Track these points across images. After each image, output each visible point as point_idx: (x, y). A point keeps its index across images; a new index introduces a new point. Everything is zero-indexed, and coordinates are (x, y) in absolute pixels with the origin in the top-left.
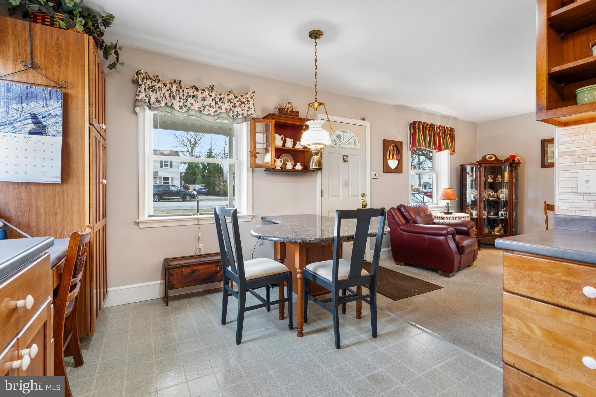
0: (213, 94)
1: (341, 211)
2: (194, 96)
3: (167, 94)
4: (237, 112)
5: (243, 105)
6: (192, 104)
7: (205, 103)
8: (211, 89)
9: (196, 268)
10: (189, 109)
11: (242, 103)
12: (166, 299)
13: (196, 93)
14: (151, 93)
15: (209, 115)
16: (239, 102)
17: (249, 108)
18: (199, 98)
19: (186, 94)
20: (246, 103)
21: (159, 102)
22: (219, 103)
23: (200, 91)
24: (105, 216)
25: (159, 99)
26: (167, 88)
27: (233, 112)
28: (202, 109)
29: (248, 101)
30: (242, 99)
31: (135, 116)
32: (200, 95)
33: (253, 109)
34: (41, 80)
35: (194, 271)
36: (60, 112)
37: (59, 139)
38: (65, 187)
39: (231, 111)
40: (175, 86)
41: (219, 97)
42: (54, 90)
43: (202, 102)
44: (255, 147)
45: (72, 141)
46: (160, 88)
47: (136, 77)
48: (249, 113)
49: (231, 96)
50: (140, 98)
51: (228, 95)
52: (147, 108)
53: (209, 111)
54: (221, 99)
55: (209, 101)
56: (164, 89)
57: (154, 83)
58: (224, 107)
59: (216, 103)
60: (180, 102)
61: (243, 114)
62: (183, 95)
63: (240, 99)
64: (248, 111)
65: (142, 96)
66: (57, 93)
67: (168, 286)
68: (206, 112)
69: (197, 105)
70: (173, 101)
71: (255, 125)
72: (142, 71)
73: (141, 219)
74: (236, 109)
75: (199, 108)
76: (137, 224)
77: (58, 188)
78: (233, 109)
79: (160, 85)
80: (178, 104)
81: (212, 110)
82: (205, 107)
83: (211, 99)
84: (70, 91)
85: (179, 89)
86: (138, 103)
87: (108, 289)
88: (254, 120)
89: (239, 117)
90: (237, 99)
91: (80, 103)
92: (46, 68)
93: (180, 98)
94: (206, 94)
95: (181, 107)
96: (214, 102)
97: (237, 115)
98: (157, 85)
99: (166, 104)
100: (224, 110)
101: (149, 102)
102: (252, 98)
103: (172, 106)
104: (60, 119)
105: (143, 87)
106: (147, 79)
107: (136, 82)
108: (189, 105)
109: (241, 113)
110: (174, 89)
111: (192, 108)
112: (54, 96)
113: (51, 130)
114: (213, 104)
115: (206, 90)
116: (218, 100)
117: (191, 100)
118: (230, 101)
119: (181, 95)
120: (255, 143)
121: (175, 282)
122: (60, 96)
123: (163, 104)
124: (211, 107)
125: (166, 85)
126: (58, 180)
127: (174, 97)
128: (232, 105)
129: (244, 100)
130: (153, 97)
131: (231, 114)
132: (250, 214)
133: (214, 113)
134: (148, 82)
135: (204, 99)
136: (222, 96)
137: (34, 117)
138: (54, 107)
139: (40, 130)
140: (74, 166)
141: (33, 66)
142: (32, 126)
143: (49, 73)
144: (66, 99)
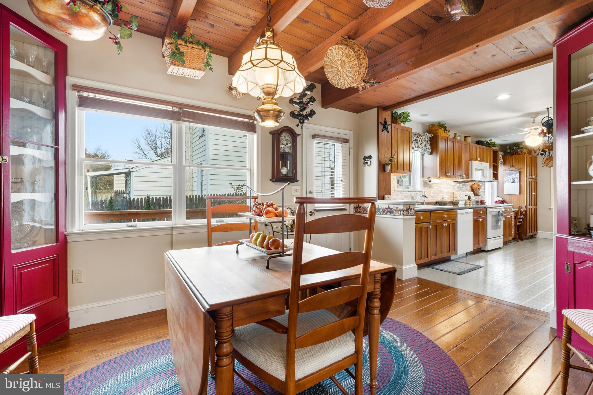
24: (536, 205)
34: (514, 169)
36: (519, 176)
37: (519, 183)
38: (520, 195)
42: (517, 171)
45: (522, 183)
66: (518, 172)
73: (552, 207)
76: (550, 209)
77: (518, 196)
84: (521, 170)
87: (538, 231)
91: (524, 173)
92: (515, 166)
104: (519, 178)
113: (516, 181)
122: (519, 172)
126: (518, 194)
137: (513, 179)
138: (518, 175)
139: (514, 181)
140: (523, 190)
141: (512, 166)
142: (512, 181)
143: (516, 167)
144: (520, 172)
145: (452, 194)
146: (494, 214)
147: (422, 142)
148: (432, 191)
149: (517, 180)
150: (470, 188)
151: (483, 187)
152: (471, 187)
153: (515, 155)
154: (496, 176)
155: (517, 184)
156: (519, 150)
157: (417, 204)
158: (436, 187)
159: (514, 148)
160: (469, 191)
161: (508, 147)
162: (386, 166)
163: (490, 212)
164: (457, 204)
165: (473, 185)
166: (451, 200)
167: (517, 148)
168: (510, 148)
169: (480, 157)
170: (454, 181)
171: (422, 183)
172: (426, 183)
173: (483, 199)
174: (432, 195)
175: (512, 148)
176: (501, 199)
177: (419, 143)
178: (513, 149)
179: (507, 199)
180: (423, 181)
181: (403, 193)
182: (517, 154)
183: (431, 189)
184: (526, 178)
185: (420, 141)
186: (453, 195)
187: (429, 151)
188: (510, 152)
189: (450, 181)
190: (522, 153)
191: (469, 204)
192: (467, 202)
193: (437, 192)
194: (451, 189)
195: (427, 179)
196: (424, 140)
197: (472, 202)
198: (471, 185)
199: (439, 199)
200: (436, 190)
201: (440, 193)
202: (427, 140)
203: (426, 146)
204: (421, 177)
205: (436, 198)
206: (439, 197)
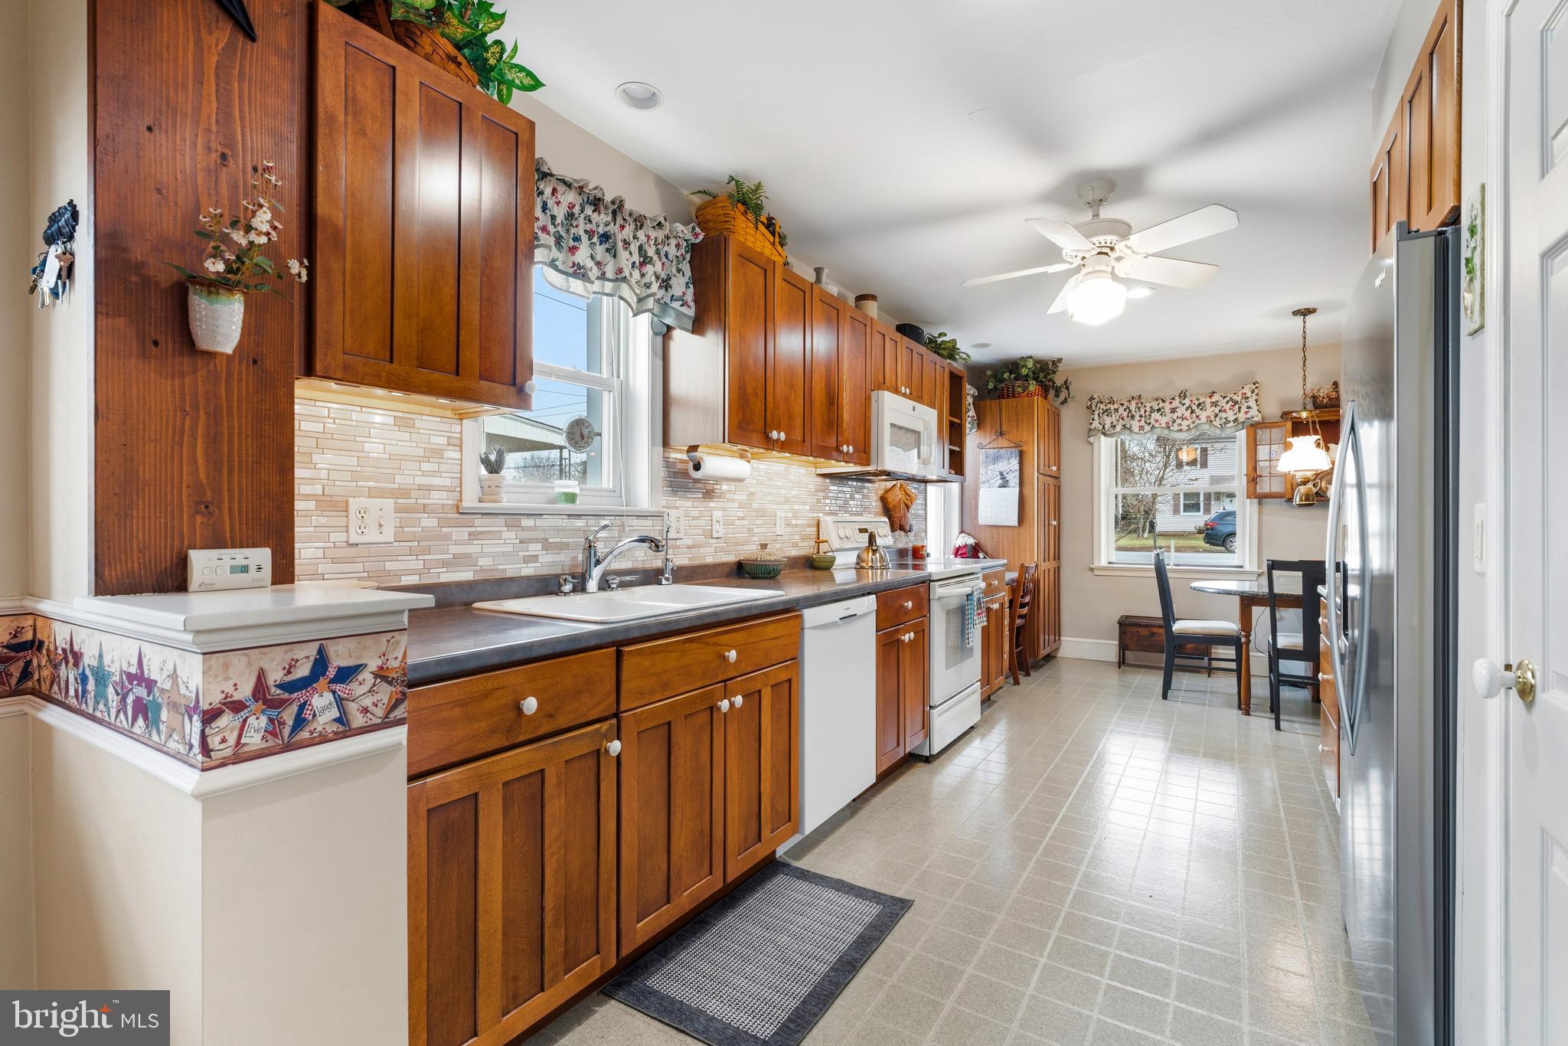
0: (1187, 402)
1: (1273, 561)
2: (1159, 410)
3: (1125, 414)
4: (1226, 418)
5: (1237, 406)
6: (1157, 421)
7: (1175, 416)
8: (1183, 395)
9: (1155, 630)
10: (1153, 427)
11: (1236, 403)
12: (1122, 662)
13: (1162, 405)
14: (1106, 417)
15: (1181, 430)
16: (1231, 403)
17: (1248, 408)
18: (1167, 410)
19: (1148, 409)
20: (1244, 400)
21: (1114, 427)
22: (1197, 411)
23: (1168, 402)
24: (1059, 558)
25: (1115, 423)
26: (1125, 407)
27: (1221, 419)
28: (1171, 423)
29: (1248, 398)
30: (1235, 398)
31: (1089, 447)
32: (1167, 407)
33: (1255, 408)
34: (1006, 443)
35: (1154, 634)
36: (1017, 467)
37: (1017, 489)
38: (1020, 529)
39: (1218, 418)
40: (1133, 403)
41: (1197, 403)
42: (1014, 450)
43: (1170, 415)
44: (1255, 468)
45: (1026, 491)
46: (1116, 410)
47: (1089, 403)
48: (1249, 416)
49: (1216, 398)
50: (1092, 427)
51: (1211, 397)
52: (1103, 436)
53: (1180, 425)
54: (1199, 404)
55: (1181, 411)
56: (1121, 410)
57: (1109, 406)
58: (1203, 416)
59: (1193, 412)
60: (1140, 421)
61: (1236, 419)
62: (1145, 411)
63: (1231, 399)
64: (1246, 413)
65: (1096, 424)
66: (1015, 451)
67: (1123, 647)
68: (1176, 427)
69: (1164, 420)
70: (1132, 422)
71: (1255, 434)
72: (1095, 396)
73: (1096, 564)
74: (1224, 415)
75: (1167, 423)
76: (1092, 570)
77: (1016, 530)
78: (1220, 415)
79: (1116, 406)
80: (1138, 424)
81: (1185, 423)
82: (1174, 421)
83: (1185, 407)
84: (1024, 448)
85: (1140, 405)
86: (1092, 433)
87: (1062, 638)
88: (1254, 428)
89: (1228, 425)
90: (1226, 399)
91: (1031, 456)
92: (1009, 433)
93: (1141, 416)
94: (1176, 403)
95: (1142, 428)
96: (1189, 411)
97: (1225, 423)
98: (1112, 407)
99: (1124, 426)
100: (1203, 419)
101: (1104, 428)
102: (1253, 392)
103: (1130, 429)
104: (1018, 473)
105: (1096, 413)
106: (1101, 402)
107: (1089, 407)
108: (1153, 422)
109: (1232, 418)
110: (1133, 407)
111: (1157, 425)
112: (1013, 455)
113: (1011, 483)
114: (1187, 414)
115: (1177, 398)
116: (1194, 407)
117: (1156, 416)
118: (1215, 404)
119: (1142, 412)
120: (1256, 461)
121: (1128, 642)
122: (1018, 453)
123: (1118, 428)
124: (1183, 419)
125: (1122, 405)
126: (1016, 523)
127: (1133, 417)
128: (1218, 408)
129: (1238, 399)
130: (1108, 421)
131: (1217, 423)
132: (1255, 569)
133: (1188, 426)
134: (1102, 406)
135: (1173, 410)
136: (1201, 401)
137: (1001, 474)
138: (1014, 464)
139: (1005, 484)
140: (1027, 511)
141: (1001, 434)
142: (1000, 481)
143: (1011, 437)
144: (1021, 455)
145: (810, 526)
146: (954, 604)
147: (646, 260)
148: (717, 514)
149: (1013, 478)
150: (880, 504)
151: (920, 501)
152: (883, 499)
153: (1008, 397)
154: (957, 462)
155: (1013, 491)
156: (1018, 383)
157: (617, 581)
158: (741, 497)
159: (1006, 375)
160: (876, 514)
161: (989, 373)
162: (200, 304)
163: (940, 598)
164: (828, 568)
165: (887, 491)
166: (805, 549)
167: (1013, 376)
168: (995, 376)
169: (909, 385)
170: (819, 471)
171: (662, 473)
172: (685, 474)
173: (919, 544)
174: (719, 530)
175: (999, 375)
176: (971, 541)
177: (626, 259)
178: (1002, 381)
179: (987, 543)
180: (668, 464)
181: (526, 522)
182: (1014, 397)
183: (712, 504)
184: (1036, 474)
185: (634, 247)
186: (815, 529)
187: (684, 309)
188: (996, 388)
189: (803, 471)
190: (1026, 392)
191: (872, 567)
192: (864, 556)
193: (740, 519)
194: (804, 503)
195: (684, 456)
196: (658, 252)
197: (881, 557)
198: (881, 492)
199: (748, 551)
200: (736, 505)
201: (757, 522)
202: (672, 251)
203: (666, 285)
204: (653, 443)
205: (737, 544)
206: (755, 539)
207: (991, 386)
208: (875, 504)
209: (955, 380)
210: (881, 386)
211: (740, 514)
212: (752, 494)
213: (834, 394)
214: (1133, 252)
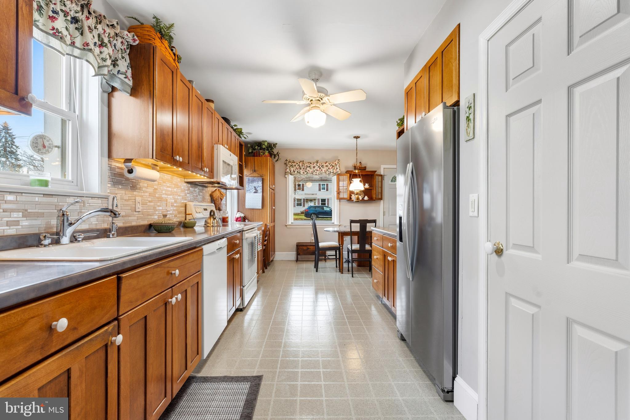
0: (318, 164)
1: (352, 220)
2: (309, 167)
3: (298, 167)
4: (330, 171)
5: (333, 167)
6: (309, 171)
7: (314, 169)
8: (317, 162)
9: (309, 247)
10: (307, 173)
11: (333, 166)
12: (297, 260)
13: (310, 165)
14: (291, 168)
15: (316, 175)
16: (332, 166)
17: (337, 168)
18: (312, 167)
19: (306, 166)
20: (335, 166)
21: (294, 172)
22: (321, 168)
23: (312, 164)
24: (274, 221)
25: (295, 170)
26: (298, 164)
27: (329, 171)
28: (313, 172)
29: (336, 165)
30: (333, 164)
31: (285, 179)
32: (312, 166)
33: (339, 169)
34: (257, 175)
35: (308, 248)
36: (261, 185)
38: (263, 210)
40: (301, 163)
41: (321, 165)
42: (260, 178)
43: (313, 169)
44: (339, 189)
45: (265, 195)
46: (295, 165)
47: (286, 162)
48: (337, 171)
49: (327, 164)
50: (287, 171)
51: (326, 163)
52: (290, 175)
53: (316, 173)
54: (322, 166)
55: (317, 168)
56: (297, 166)
57: (293, 164)
58: (323, 170)
59: (320, 168)
60: (303, 170)
61: (333, 172)
62: (305, 167)
63: (332, 165)
64: (336, 170)
65: (288, 170)
67: (298, 254)
68: (315, 173)
69: (311, 170)
70: (300, 170)
71: (339, 177)
72: (288, 159)
73: (288, 224)
74: (330, 170)
75: (312, 172)
76: (286, 226)
77: (261, 210)
78: (328, 170)
79: (295, 164)
80: (303, 171)
81: (318, 172)
82: (314, 171)
83: (317, 166)
84: (264, 178)
85: (303, 164)
86: (286, 173)
87: (275, 253)
88: (339, 175)
89: (331, 174)
90: (331, 165)
91: (267, 181)
92: (258, 171)
93: (303, 168)
94: (315, 165)
95: (304, 173)
96: (319, 168)
97: (330, 173)
98: (294, 164)
99: (297, 172)
100: (323, 171)
101: (291, 172)
102: (338, 163)
103: (300, 173)
104: (261, 187)
105: (288, 166)
106: (290, 162)
107: (286, 164)
108: (307, 171)
109: (332, 172)
110: (301, 165)
111: (309, 172)
112: (260, 180)
114: (318, 169)
115: (315, 163)
116: (321, 167)
117: (308, 169)
118: (327, 166)
119: (304, 167)
120: (339, 187)
121: (300, 252)
123: (296, 172)
124: (317, 170)
125: (297, 164)
126: (261, 208)
127: (301, 168)
128: (327, 168)
129: (334, 165)
130: (292, 169)
131: (327, 173)
132: (338, 224)
133: (319, 173)
134: (290, 163)
135: (314, 167)
136: (323, 165)
137: (255, 187)
138: (260, 184)
139: (256, 192)
140: (265, 202)
141: (255, 171)
142: (254, 191)
144: (263, 180)
145: (182, 207)
146: (249, 241)
147: (103, 44)
148: (138, 199)
149: (260, 190)
150: (210, 198)
151: (225, 198)
152: (211, 196)
153: (257, 156)
154: (241, 182)
155: (260, 195)
156: (261, 151)
158: (150, 190)
159: (256, 147)
160: (208, 202)
161: (249, 145)
164: (192, 227)
165: (213, 192)
166: (180, 218)
167: (259, 148)
168: (252, 146)
169: (227, 145)
170: (186, 180)
171: (107, 173)
172: (121, 175)
173: (224, 216)
174: (139, 207)
175: (254, 147)
176: (242, 215)
178: (255, 149)
179: (249, 215)
180: (111, 169)
182: (259, 156)
183: (135, 193)
184: (269, 188)
185: (95, 33)
186: (184, 208)
187: (126, 80)
188: (252, 152)
189: (179, 180)
190: (264, 155)
191: (213, 226)
192: (209, 221)
193: (149, 201)
194: (179, 196)
195: (122, 166)
197: (217, 221)
198: (210, 193)
199: (155, 218)
200: (147, 194)
201: (158, 204)
202: (119, 45)
203: (115, 63)
204: (102, 155)
205: (148, 215)
206: (157, 212)
207: (250, 151)
208: (208, 198)
209: (241, 145)
210: (218, 142)
211: (150, 199)
212: (156, 189)
213: (200, 142)
214: (329, 102)
